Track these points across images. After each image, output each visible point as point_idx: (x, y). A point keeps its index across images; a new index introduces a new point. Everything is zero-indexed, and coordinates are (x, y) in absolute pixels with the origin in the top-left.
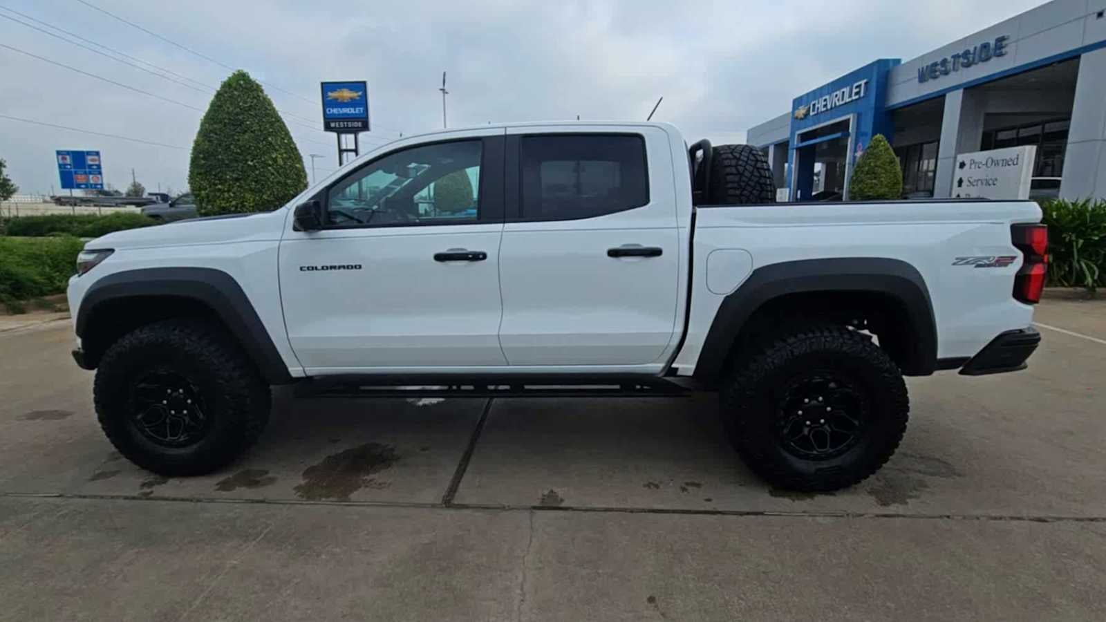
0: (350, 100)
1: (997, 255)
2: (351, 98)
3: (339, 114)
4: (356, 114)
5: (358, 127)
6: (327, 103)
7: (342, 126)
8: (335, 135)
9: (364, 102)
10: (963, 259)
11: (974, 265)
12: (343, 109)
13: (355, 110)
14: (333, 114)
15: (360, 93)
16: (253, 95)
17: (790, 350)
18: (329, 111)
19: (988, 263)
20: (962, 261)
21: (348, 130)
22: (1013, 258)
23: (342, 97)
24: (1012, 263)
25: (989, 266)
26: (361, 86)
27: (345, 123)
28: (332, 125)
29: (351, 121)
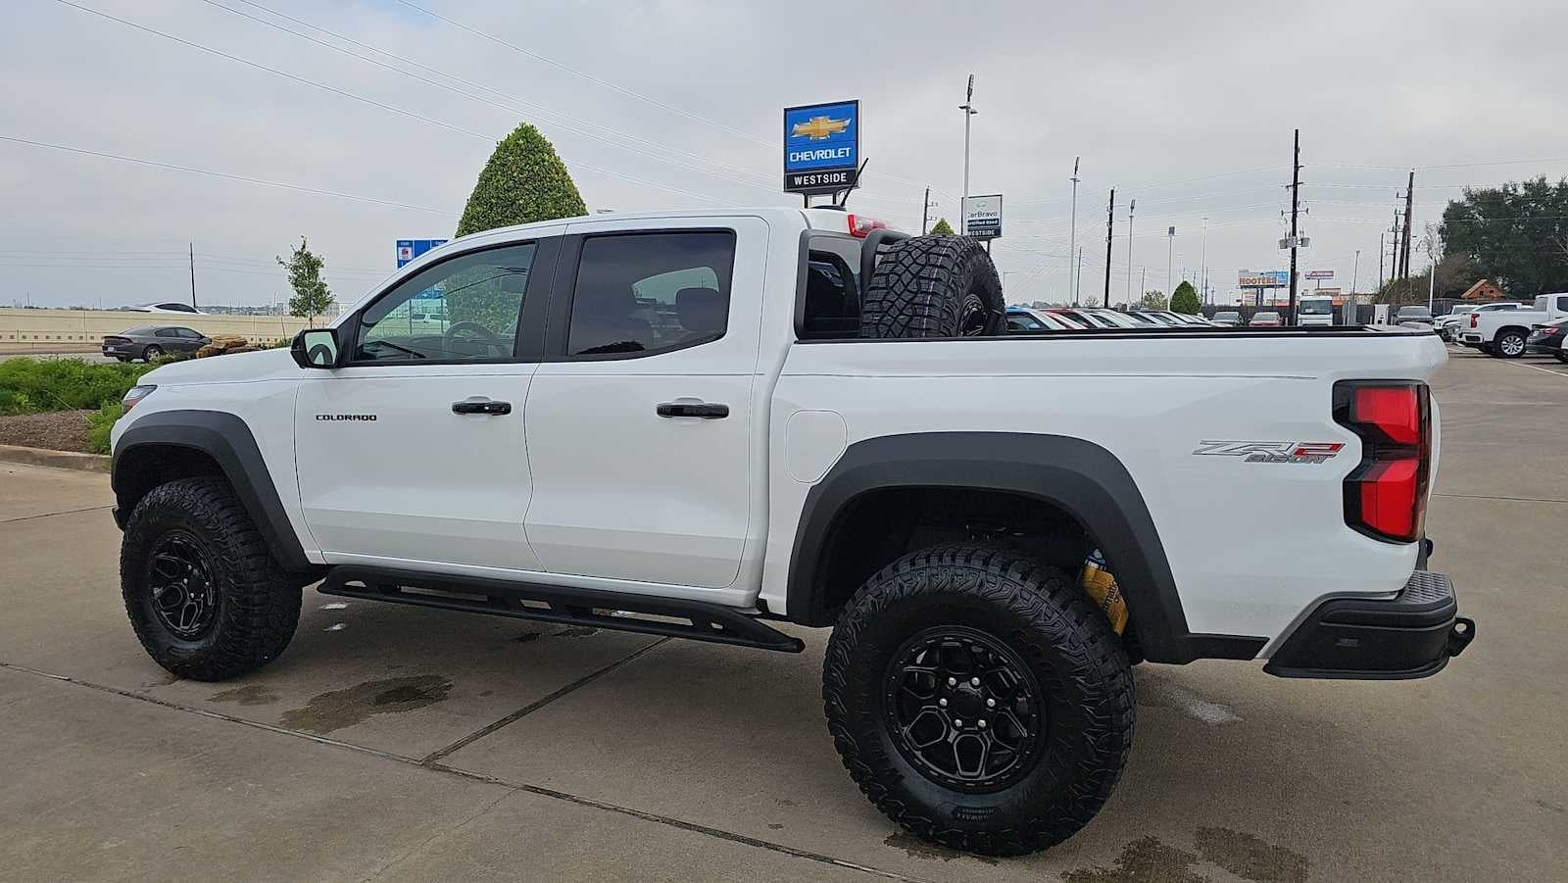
0: (829, 136)
1: (1298, 440)
2: (832, 133)
3: (810, 162)
4: (839, 159)
5: (840, 183)
6: (791, 144)
7: (813, 182)
9: (851, 137)
10: (1217, 445)
11: (1246, 457)
12: (818, 153)
13: (836, 153)
14: (800, 162)
15: (848, 122)
17: (900, 584)
18: (794, 157)
19: (1276, 453)
20: (1211, 448)
21: (818, 187)
22: (1336, 447)
23: (818, 131)
24: (1334, 456)
25: (1278, 460)
26: (849, 110)
27: (819, 176)
28: (798, 181)
29: (829, 173)
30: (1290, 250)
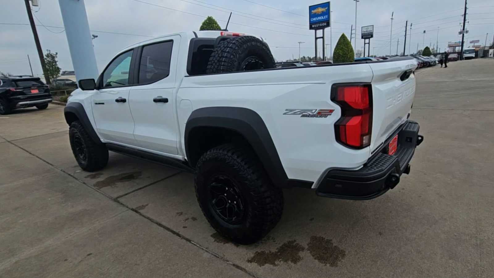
0: (321, 13)
1: (318, 109)
2: (322, 12)
3: (317, 20)
4: (324, 19)
5: (325, 26)
6: (311, 16)
7: (317, 26)
8: (314, 31)
9: (328, 13)
10: (291, 111)
11: (301, 115)
12: (318, 18)
13: (324, 17)
14: (314, 21)
15: (327, 8)
16: (211, 26)
18: (312, 19)
19: (311, 114)
20: (289, 112)
21: (319, 28)
22: (331, 111)
23: (318, 12)
24: (330, 115)
25: (313, 116)
26: (327, 5)
27: (319, 24)
28: (313, 26)
29: (321, 23)
30: (462, 35)
